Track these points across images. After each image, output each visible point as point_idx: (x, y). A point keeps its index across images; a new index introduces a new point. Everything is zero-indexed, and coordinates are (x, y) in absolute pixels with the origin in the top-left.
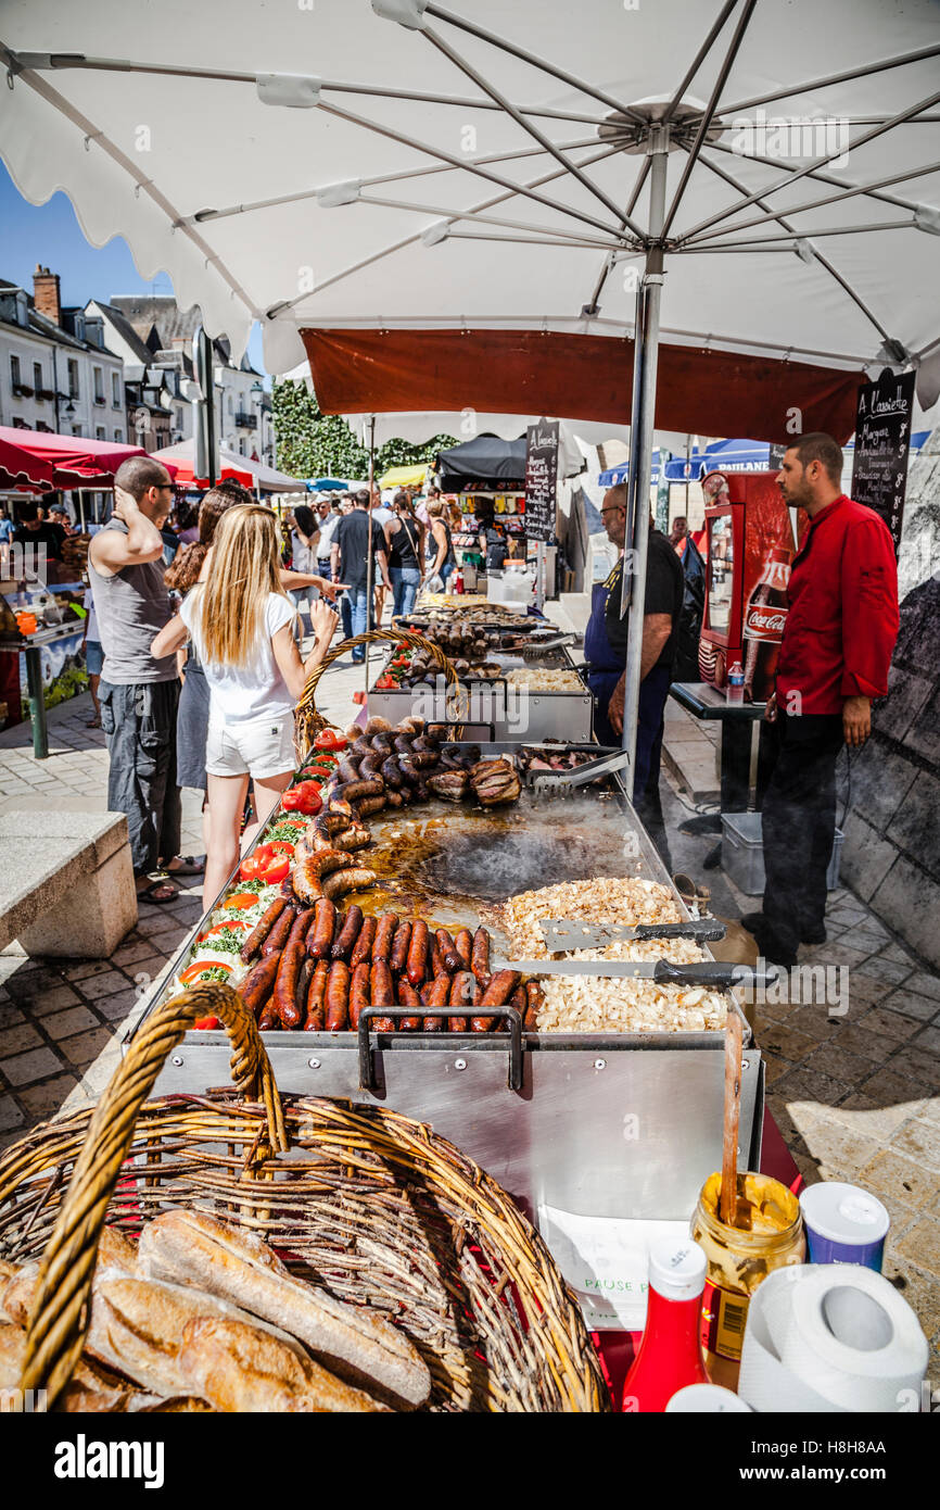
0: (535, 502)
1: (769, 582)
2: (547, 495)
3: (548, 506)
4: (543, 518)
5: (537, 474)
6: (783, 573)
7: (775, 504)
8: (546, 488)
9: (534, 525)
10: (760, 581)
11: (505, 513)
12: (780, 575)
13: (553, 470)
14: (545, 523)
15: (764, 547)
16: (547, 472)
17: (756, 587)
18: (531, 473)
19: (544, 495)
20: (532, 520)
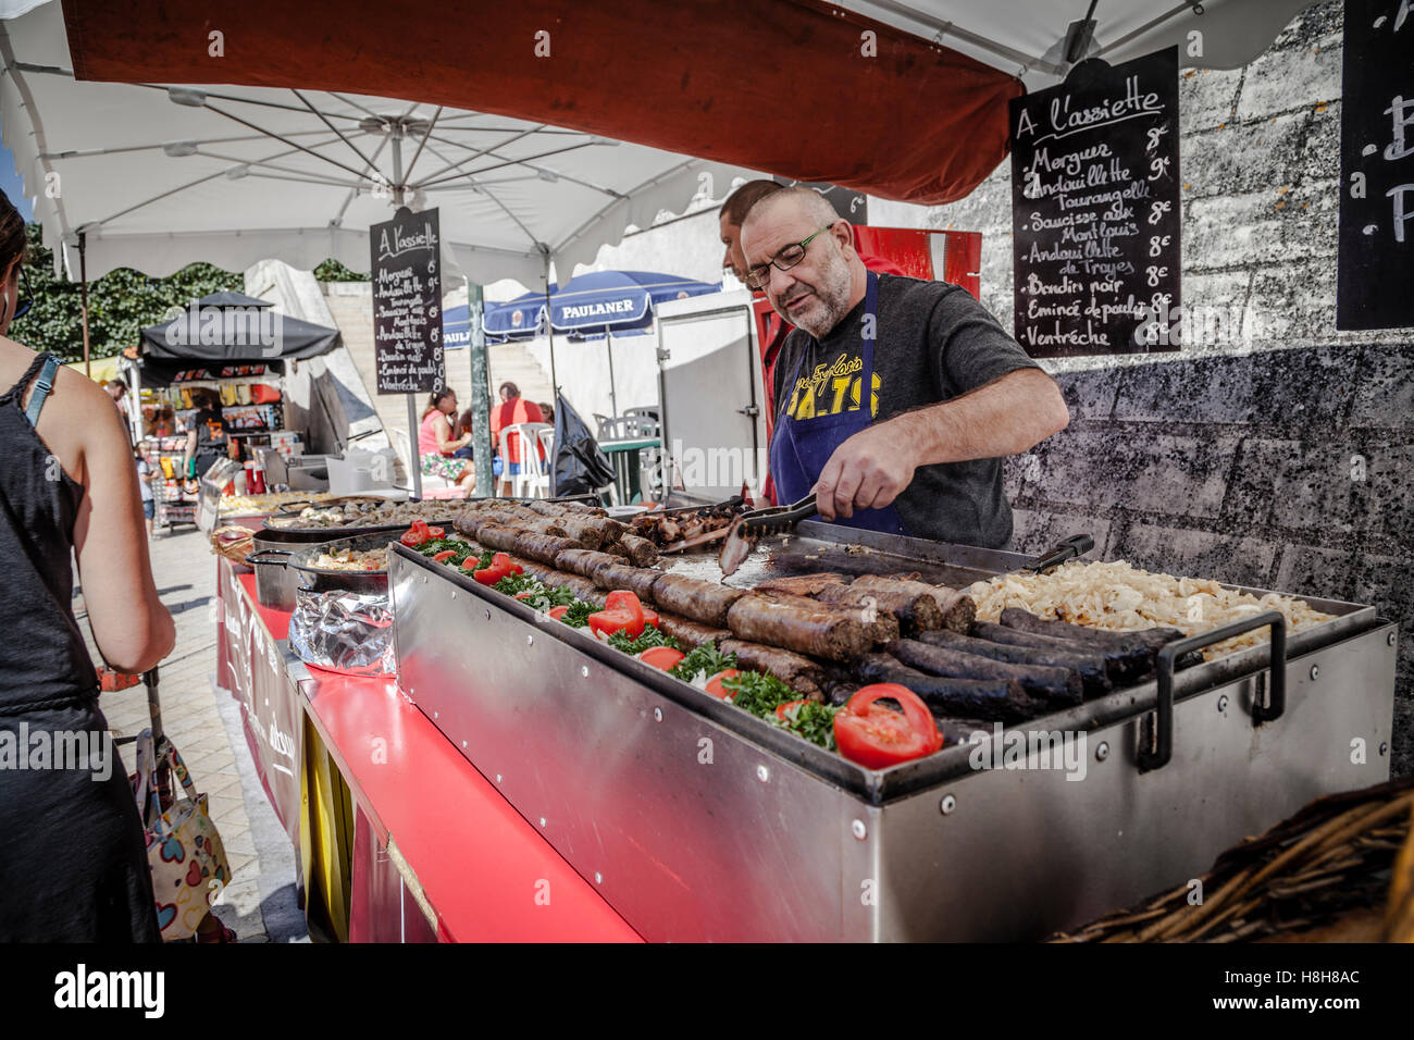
0: (399, 336)
2: (424, 321)
3: (426, 338)
4: (417, 358)
5: (398, 292)
8: (420, 311)
9: (397, 371)
11: (236, 405)
13: (433, 280)
14: (423, 364)
16: (418, 287)
18: (384, 293)
19: (416, 322)
20: (391, 365)
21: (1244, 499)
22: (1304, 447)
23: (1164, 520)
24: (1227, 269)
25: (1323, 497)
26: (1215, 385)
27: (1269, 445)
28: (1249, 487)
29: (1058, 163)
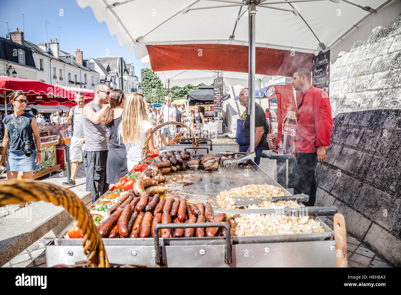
0: (217, 101)
1: (289, 117)
2: (220, 98)
3: (221, 102)
4: (219, 105)
5: (217, 93)
6: (293, 114)
7: (289, 93)
8: (220, 96)
9: (216, 108)
10: (286, 117)
11: (207, 111)
12: (292, 115)
13: (222, 91)
14: (220, 107)
15: (287, 107)
16: (220, 92)
17: (285, 118)
18: (215, 93)
19: (219, 98)
20: (216, 106)
21: (361, 143)
22: (374, 132)
23: (349, 146)
24: (375, 90)
25: (373, 143)
26: (365, 117)
27: (369, 131)
28: (363, 140)
29: (317, 71)
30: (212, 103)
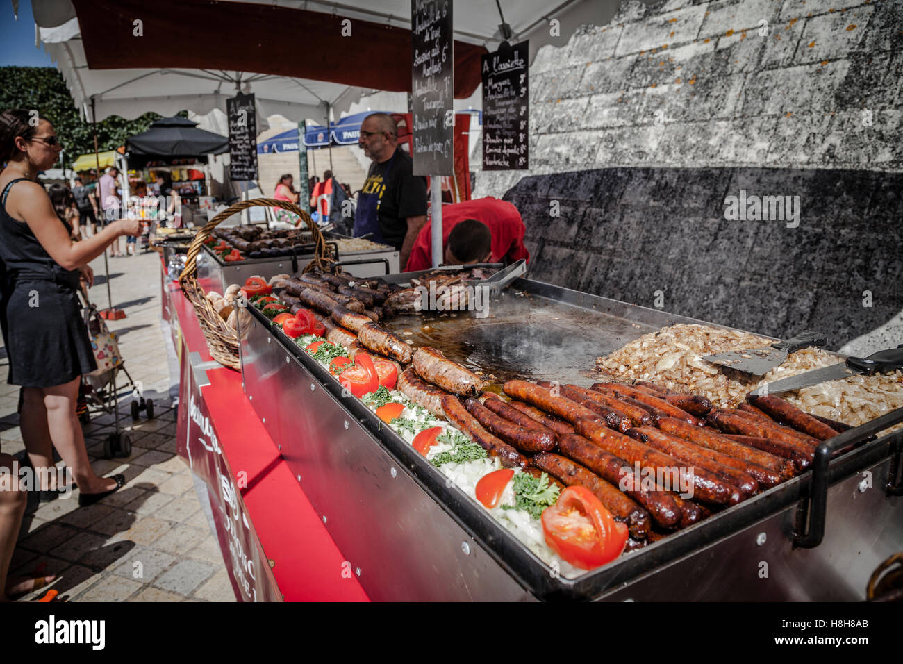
0: (239, 153)
2: (249, 147)
3: (250, 154)
4: (247, 164)
5: (239, 133)
8: (248, 142)
9: (239, 170)
11: (180, 181)
13: (252, 128)
14: (249, 167)
16: (247, 130)
18: (233, 132)
19: (246, 147)
20: (237, 167)
21: (583, 234)
22: (606, 212)
23: (556, 243)
25: (606, 234)
26: (582, 184)
27: (595, 210)
28: (585, 229)
29: (495, 86)
30: (189, 161)
